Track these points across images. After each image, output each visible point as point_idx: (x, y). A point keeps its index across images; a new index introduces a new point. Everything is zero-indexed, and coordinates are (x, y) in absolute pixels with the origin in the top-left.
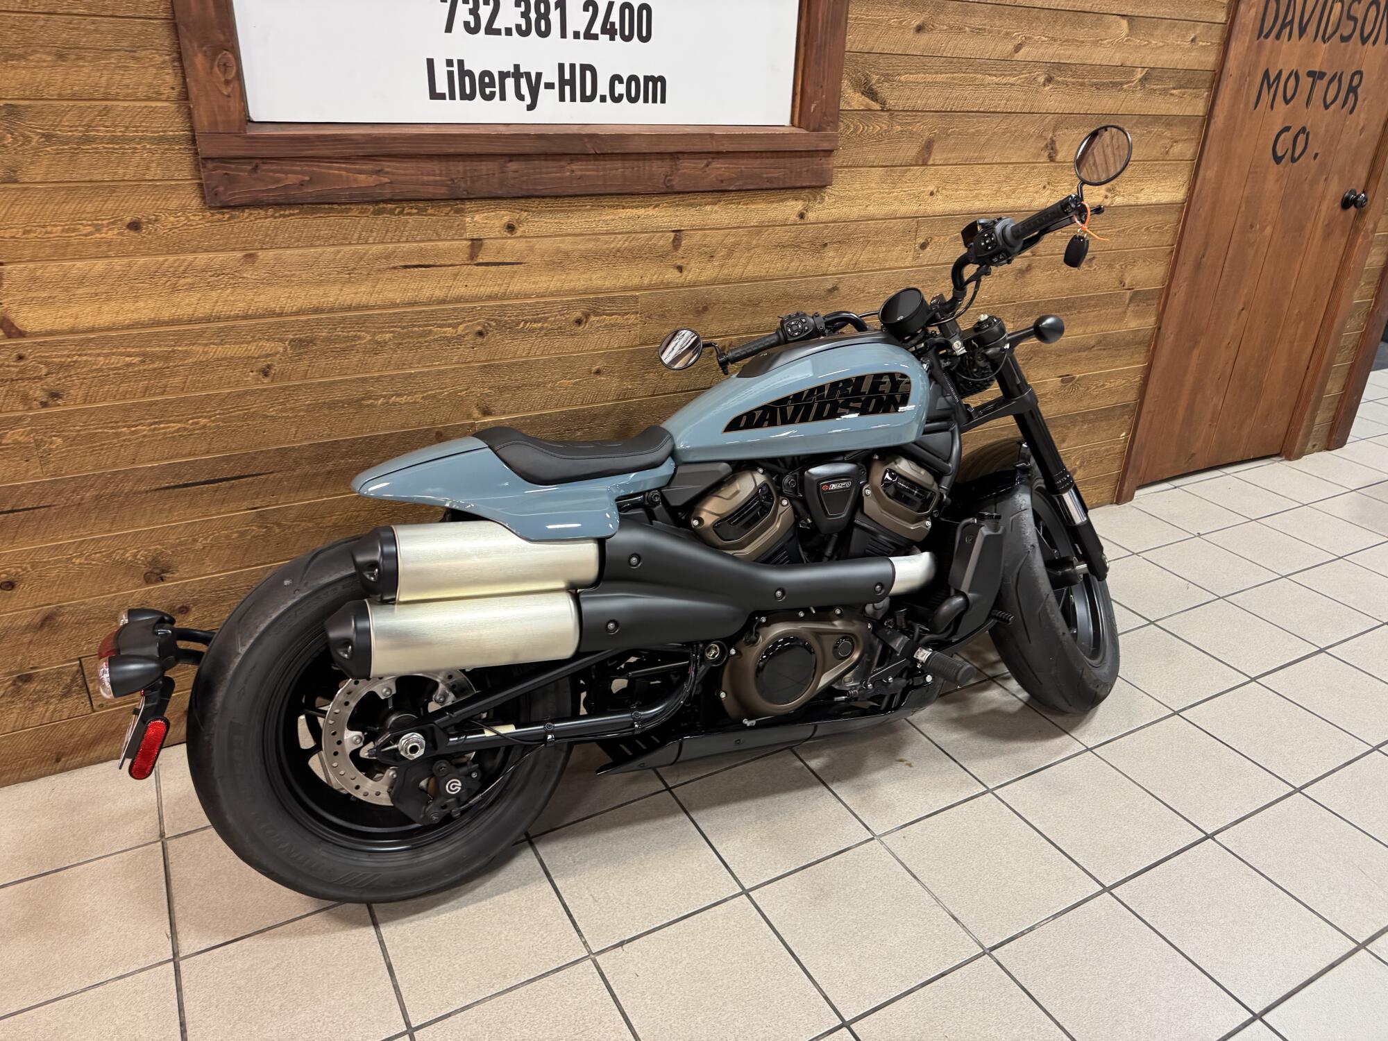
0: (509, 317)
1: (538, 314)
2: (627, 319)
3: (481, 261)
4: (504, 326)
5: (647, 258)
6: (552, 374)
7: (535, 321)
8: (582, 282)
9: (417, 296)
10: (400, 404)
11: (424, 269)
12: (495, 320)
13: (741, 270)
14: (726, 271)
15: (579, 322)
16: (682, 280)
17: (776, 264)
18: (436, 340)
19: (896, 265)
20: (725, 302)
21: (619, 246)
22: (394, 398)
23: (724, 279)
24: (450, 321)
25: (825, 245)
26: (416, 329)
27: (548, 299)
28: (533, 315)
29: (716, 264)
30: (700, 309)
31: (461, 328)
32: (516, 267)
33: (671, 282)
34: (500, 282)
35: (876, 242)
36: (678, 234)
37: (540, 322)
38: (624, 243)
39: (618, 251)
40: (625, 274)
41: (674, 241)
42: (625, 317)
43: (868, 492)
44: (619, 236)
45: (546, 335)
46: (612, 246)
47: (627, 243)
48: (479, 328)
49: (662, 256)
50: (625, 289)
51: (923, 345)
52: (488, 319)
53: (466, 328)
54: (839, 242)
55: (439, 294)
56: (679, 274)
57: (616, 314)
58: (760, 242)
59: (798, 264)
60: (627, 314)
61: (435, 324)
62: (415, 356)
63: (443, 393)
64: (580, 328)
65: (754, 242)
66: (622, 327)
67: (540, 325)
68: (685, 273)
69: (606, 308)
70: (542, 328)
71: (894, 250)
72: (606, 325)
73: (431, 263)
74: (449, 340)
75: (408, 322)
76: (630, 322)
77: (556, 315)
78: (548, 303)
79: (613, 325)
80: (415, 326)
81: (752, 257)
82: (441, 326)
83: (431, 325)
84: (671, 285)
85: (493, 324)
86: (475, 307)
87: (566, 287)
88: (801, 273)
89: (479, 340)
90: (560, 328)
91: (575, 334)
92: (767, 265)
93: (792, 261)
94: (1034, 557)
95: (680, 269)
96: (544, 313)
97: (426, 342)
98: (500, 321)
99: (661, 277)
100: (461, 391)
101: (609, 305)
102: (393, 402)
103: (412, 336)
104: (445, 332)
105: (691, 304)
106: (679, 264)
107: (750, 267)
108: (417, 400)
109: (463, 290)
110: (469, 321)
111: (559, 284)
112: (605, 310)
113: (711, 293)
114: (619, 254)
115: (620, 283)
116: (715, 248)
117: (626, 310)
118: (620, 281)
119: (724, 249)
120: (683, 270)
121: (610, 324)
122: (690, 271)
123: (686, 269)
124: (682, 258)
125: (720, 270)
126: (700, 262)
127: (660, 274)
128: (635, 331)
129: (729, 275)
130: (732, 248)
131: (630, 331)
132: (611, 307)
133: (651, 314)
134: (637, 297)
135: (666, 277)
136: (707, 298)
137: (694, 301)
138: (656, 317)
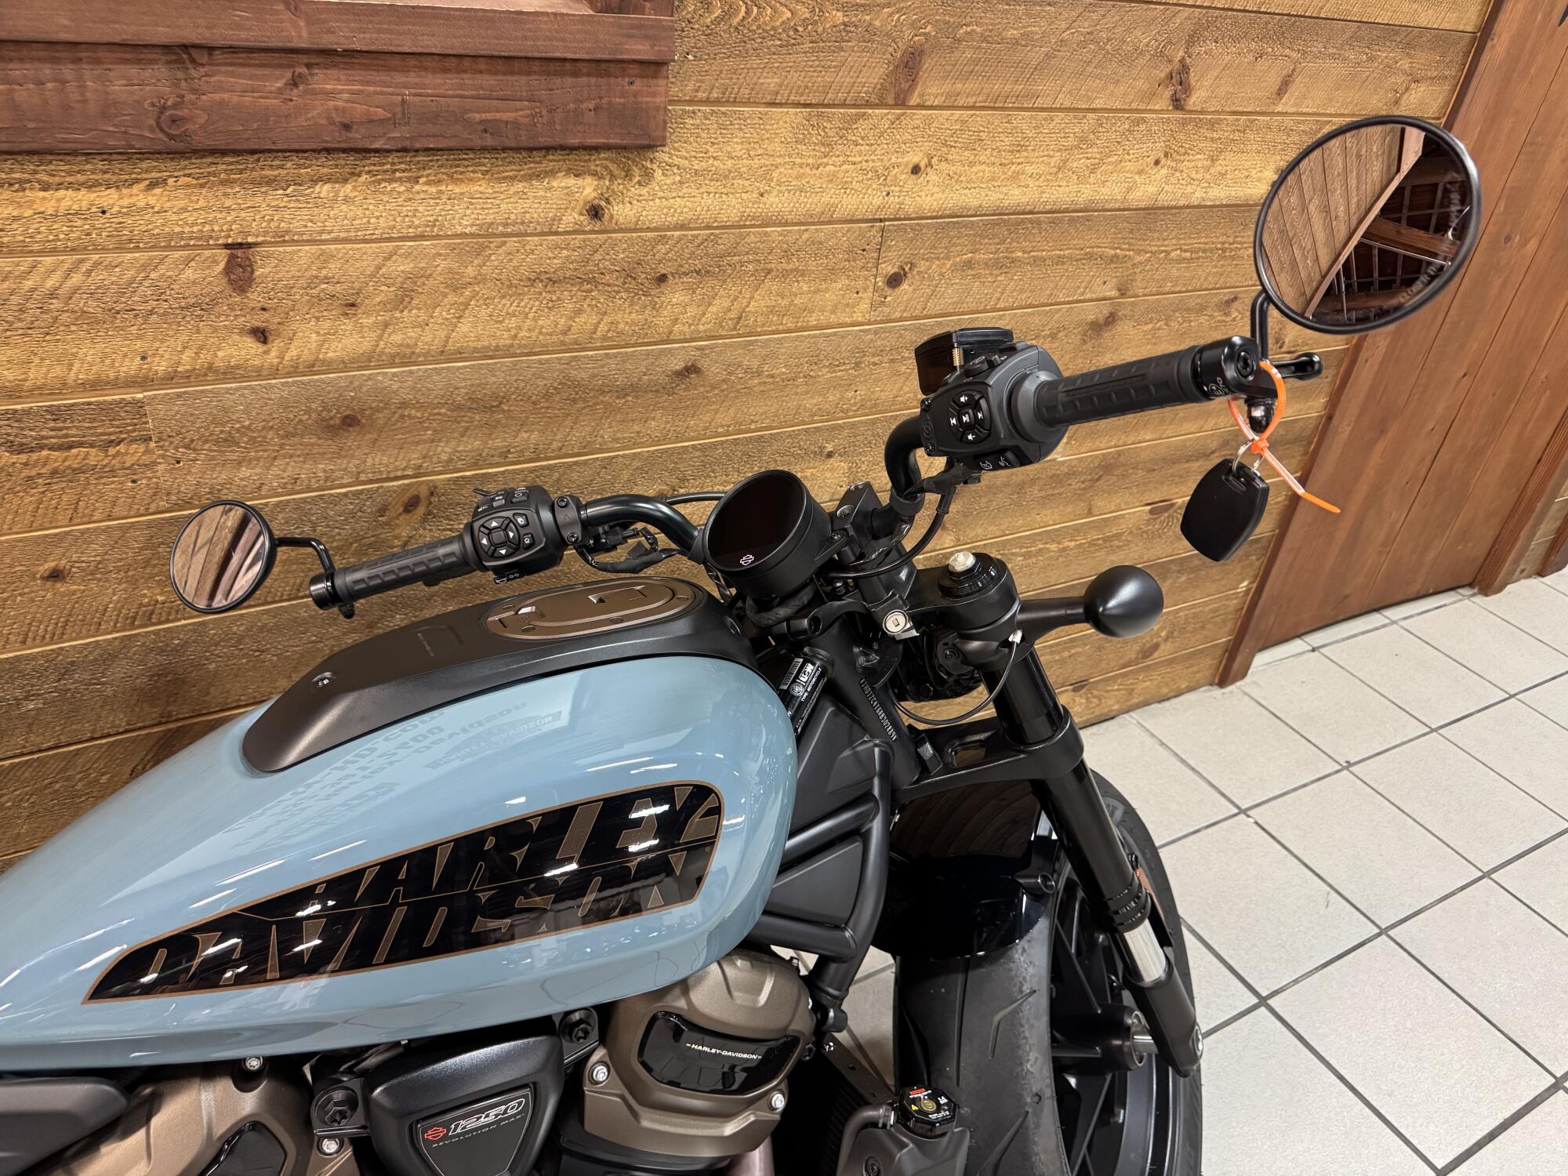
2: (118, 454)
5: (152, 312)
13: (442, 334)
14: (397, 338)
16: (271, 360)
17: (535, 319)
19: (833, 318)
20: (404, 405)
21: (50, 283)
23: (393, 356)
25: (662, 279)
29: (367, 321)
30: (337, 421)
33: (238, 367)
35: (785, 274)
36: (239, 253)
38: (67, 275)
39: (53, 295)
40: (88, 351)
41: (228, 270)
42: (112, 451)
43: (601, 1074)
44: (48, 260)
46: (29, 284)
47: (76, 279)
49: (200, 308)
50: (95, 385)
51: (805, 622)
54: (698, 272)
56: (261, 348)
57: (81, 445)
58: (484, 270)
59: (594, 319)
60: (115, 443)
65: (471, 271)
66: (105, 472)
68: (276, 346)
69: (45, 433)
71: (827, 290)
72: (54, 472)
76: (130, 460)
79: (77, 471)
81: (467, 305)
84: (240, 373)
88: (605, 338)
92: (513, 322)
93: (578, 312)
94: (1037, 1126)
95: (261, 335)
99: (205, 357)
105: (307, 412)
106: (256, 324)
107: (464, 327)
112: (43, 438)
113: (361, 387)
114: (56, 304)
115: (78, 373)
116: (357, 285)
117: (110, 434)
118: (75, 369)
119: (384, 288)
120: (270, 338)
121: (69, 467)
122: (291, 339)
123: (279, 335)
124: (264, 309)
125: (380, 337)
126: (318, 319)
127: (201, 348)
128: (150, 478)
129: (408, 346)
130: (408, 285)
131: (134, 482)
132: (61, 429)
133: (192, 441)
134: (139, 405)
135: (220, 354)
136: (353, 398)
137: (314, 406)
138: (207, 446)
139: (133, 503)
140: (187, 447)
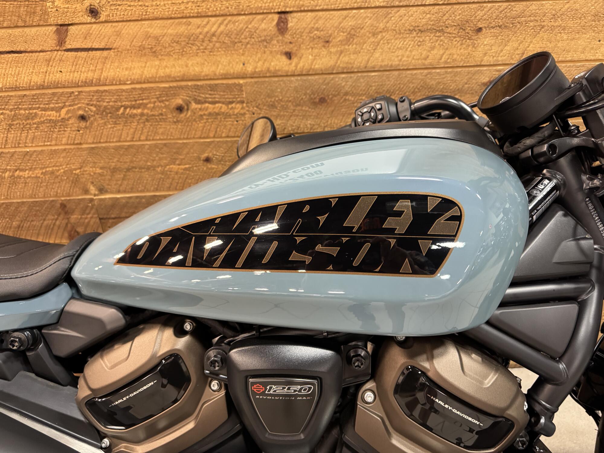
0: (107, 102)
1: (136, 101)
2: (232, 108)
3: (69, 47)
4: (104, 111)
5: (248, 43)
6: (160, 159)
7: (133, 107)
8: (178, 69)
9: (16, 81)
10: (24, 177)
11: (17, 55)
12: (95, 106)
13: (366, 58)
14: (346, 59)
15: (180, 109)
16: (292, 67)
17: (411, 51)
18: (43, 122)
19: (583, 57)
20: (346, 94)
21: (213, 29)
22: (18, 172)
23: (343, 68)
24: (52, 105)
25: (480, 30)
26: (22, 112)
27: (144, 86)
28: (131, 101)
29: (333, 50)
30: (317, 100)
31: (64, 111)
32: (105, 53)
33: (279, 70)
34: (92, 68)
35: (553, 28)
36: (283, 16)
37: (139, 108)
38: (219, 27)
39: (214, 35)
40: (224, 60)
41: (278, 24)
42: (230, 106)
43: (369, 397)
44: (213, 19)
45: (147, 120)
46: (206, 30)
47: (222, 27)
48: (81, 112)
49: (266, 41)
50: (225, 77)
51: (545, 147)
52: (88, 104)
53: (68, 112)
54: (500, 27)
55: (37, 79)
56: (288, 62)
57: (219, 102)
58: (388, 25)
59: (441, 52)
60: (231, 103)
61: (39, 107)
62: (27, 136)
63: (59, 170)
64: (182, 115)
65: (382, 26)
66: (227, 116)
67: (139, 111)
68: (295, 60)
69: (207, 96)
70: (142, 115)
71: (579, 39)
72: (210, 114)
73: (22, 49)
74: (55, 122)
75: (13, 105)
76: (236, 111)
77: (155, 102)
78: (146, 89)
79: (218, 114)
80: (21, 109)
81: (378, 43)
82: (45, 110)
83: (35, 109)
84: (280, 73)
85: (94, 109)
86: (73, 92)
87: (161, 73)
88: (446, 62)
89: (83, 124)
90: (161, 114)
91: (178, 121)
92: (400, 53)
93: (433, 48)
95: (289, 55)
96: (143, 100)
97: (34, 124)
98: (100, 106)
99: (266, 65)
100: (76, 169)
101: (210, 92)
102: (18, 176)
103: (20, 118)
104: (49, 116)
105: (305, 94)
106: (287, 50)
107: (377, 55)
108: (38, 175)
109: (58, 75)
110: (70, 106)
111: (153, 71)
112: (207, 98)
113: (328, 83)
114: (215, 39)
115: (220, 70)
116: (330, 32)
117: (230, 98)
118: (219, 68)
119: (342, 34)
120: (292, 57)
121: (215, 112)
122: (301, 58)
123: (296, 55)
124: (290, 43)
125: (339, 58)
126: (312, 48)
127: (265, 60)
128: (243, 121)
129: (350, 63)
130: (353, 32)
131: (237, 121)
132: (213, 94)
133: (259, 104)
134: (240, 86)
135: (272, 64)
136: (324, 89)
137: (308, 92)
138: (265, 108)
139: (236, 131)
140: (257, 107)
